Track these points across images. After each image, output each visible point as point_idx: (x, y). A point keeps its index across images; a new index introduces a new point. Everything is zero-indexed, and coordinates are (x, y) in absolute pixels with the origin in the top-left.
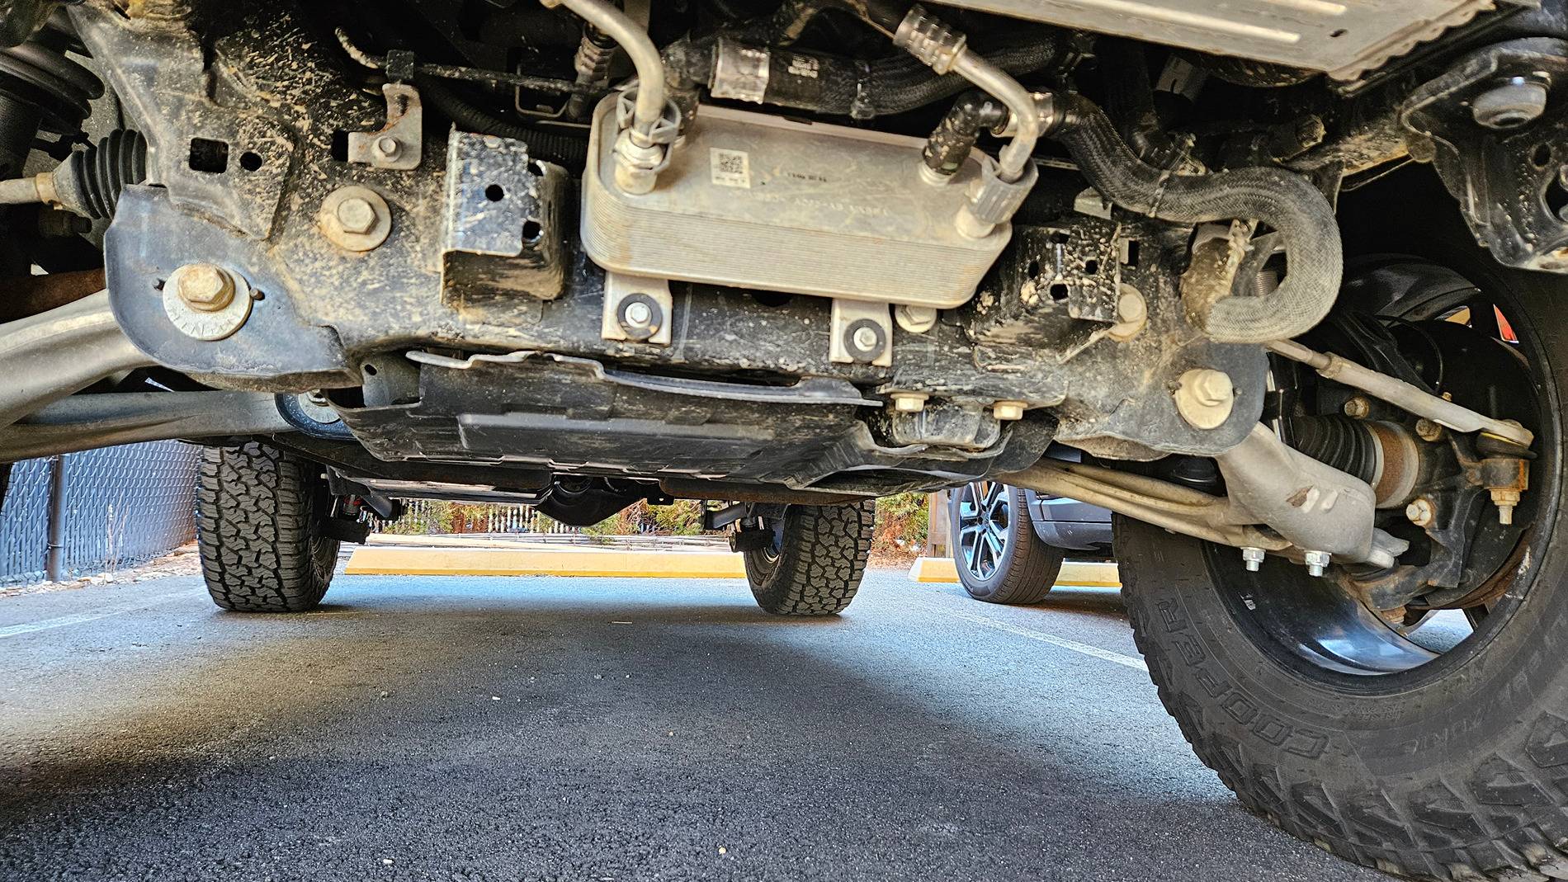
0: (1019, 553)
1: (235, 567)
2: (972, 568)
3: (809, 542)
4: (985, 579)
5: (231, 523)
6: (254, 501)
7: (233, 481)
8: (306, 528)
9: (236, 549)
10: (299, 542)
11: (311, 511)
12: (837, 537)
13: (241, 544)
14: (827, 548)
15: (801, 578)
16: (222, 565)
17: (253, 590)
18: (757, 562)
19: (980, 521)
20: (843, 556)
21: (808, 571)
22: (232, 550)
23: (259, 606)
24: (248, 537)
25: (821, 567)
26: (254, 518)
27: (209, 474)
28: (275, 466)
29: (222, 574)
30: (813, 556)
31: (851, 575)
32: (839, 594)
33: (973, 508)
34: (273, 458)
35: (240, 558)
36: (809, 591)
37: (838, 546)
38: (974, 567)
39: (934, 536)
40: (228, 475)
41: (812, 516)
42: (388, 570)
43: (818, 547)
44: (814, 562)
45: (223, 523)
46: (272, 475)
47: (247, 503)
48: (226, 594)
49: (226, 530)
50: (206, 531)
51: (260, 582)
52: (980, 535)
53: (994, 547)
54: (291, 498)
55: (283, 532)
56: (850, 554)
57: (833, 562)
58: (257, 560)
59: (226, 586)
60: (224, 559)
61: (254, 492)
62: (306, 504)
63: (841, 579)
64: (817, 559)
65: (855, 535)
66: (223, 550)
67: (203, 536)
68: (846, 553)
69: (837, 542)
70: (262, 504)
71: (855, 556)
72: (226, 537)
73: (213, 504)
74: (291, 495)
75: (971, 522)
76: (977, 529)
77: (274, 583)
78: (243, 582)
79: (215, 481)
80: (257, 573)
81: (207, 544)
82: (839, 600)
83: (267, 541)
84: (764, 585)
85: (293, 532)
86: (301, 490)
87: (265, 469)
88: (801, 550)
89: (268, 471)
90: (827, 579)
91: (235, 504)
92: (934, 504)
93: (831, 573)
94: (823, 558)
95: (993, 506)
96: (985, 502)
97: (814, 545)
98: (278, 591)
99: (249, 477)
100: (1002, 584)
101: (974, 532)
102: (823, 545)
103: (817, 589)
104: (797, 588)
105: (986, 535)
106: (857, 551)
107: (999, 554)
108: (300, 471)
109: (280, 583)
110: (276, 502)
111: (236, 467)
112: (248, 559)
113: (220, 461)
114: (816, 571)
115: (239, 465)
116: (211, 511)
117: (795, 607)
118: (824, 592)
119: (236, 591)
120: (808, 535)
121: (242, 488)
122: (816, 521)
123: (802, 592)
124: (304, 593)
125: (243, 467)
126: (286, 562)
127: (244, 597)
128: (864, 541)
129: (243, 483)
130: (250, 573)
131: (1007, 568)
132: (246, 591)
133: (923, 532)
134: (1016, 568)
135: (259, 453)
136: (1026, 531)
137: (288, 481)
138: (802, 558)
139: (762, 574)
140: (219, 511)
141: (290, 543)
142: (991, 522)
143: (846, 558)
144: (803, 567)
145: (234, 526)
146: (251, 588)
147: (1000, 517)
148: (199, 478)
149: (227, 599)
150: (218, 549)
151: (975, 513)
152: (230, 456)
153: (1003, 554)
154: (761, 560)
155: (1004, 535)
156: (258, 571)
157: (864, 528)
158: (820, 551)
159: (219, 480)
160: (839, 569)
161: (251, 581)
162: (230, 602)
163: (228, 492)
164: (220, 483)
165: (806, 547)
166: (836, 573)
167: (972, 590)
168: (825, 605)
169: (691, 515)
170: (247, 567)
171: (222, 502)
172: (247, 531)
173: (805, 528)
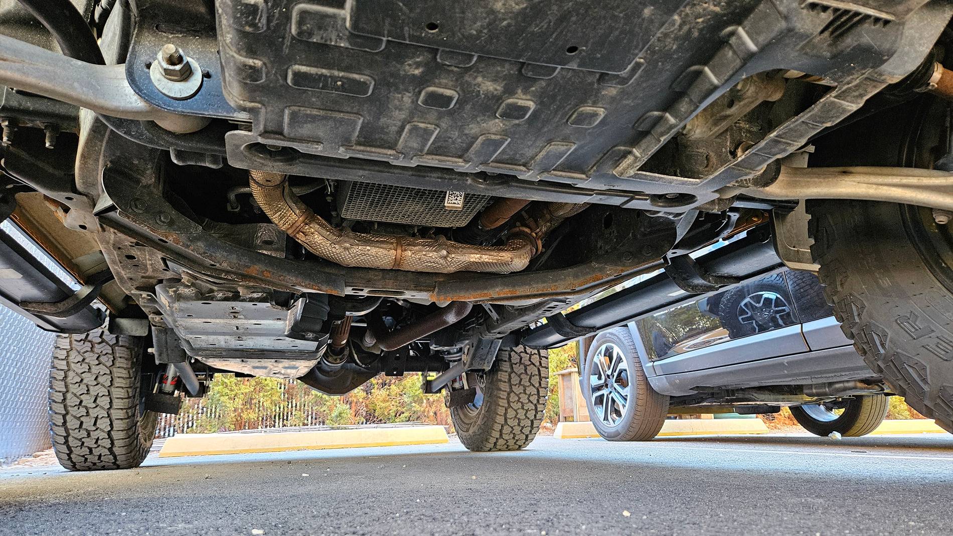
0: (640, 402)
1: (77, 430)
2: (604, 420)
3: (505, 391)
4: (615, 424)
5: (75, 395)
6: (94, 377)
7: (79, 362)
8: (134, 398)
9: (78, 416)
10: (130, 408)
11: (139, 385)
12: (525, 387)
13: (83, 411)
14: (518, 395)
15: (500, 420)
16: (67, 430)
17: (91, 450)
18: (462, 417)
19: (607, 386)
20: (530, 401)
21: (505, 414)
22: (75, 417)
23: (95, 464)
24: (89, 406)
25: (515, 410)
26: (94, 391)
27: (60, 358)
28: (112, 350)
29: (66, 438)
30: (509, 402)
31: (535, 416)
32: (526, 431)
33: (600, 378)
34: (111, 344)
35: (82, 423)
36: (506, 430)
37: (526, 394)
38: (606, 418)
39: (564, 410)
40: (74, 357)
41: (506, 372)
42: (191, 453)
43: (512, 395)
44: (510, 406)
45: (69, 395)
46: (110, 356)
47: (89, 379)
48: (69, 455)
49: (72, 401)
50: (56, 402)
51: (96, 442)
52: (607, 395)
53: (619, 401)
54: (124, 373)
55: (116, 400)
56: (534, 399)
57: (523, 406)
58: (95, 424)
59: (69, 448)
60: (69, 425)
61: (95, 370)
62: (135, 379)
63: (528, 418)
64: (511, 404)
65: (537, 385)
66: (68, 418)
67: (53, 407)
68: (531, 398)
69: (525, 390)
70: (100, 379)
71: (538, 401)
72: (71, 406)
73: (62, 380)
74: (125, 372)
75: (599, 388)
76: (605, 392)
77: (107, 443)
78: (83, 443)
79: (64, 362)
80: (94, 435)
81: (56, 413)
82: (527, 436)
83: (103, 408)
84: (471, 432)
85: (125, 400)
86: (132, 368)
87: (104, 352)
88: (500, 398)
89: (107, 354)
90: (519, 419)
91: (81, 359)
92: (562, 389)
93: (521, 415)
94: (515, 403)
95: (616, 374)
96: (609, 372)
97: (509, 394)
98: (110, 450)
99: (91, 358)
100: (630, 426)
101: (603, 395)
102: (515, 393)
103: (512, 428)
104: (497, 427)
105: (612, 394)
106: (539, 397)
107: (624, 406)
108: (131, 354)
109: (112, 444)
110: (112, 377)
111: (82, 351)
112: (88, 423)
113: (69, 347)
114: (511, 413)
115: (85, 350)
116: (60, 386)
117: (495, 444)
118: (517, 430)
119: (77, 451)
120: (504, 386)
121: (85, 367)
122: (510, 376)
123: (501, 431)
124: (131, 452)
125: (87, 351)
126: (118, 425)
127: (83, 456)
128: (544, 389)
129: (86, 363)
130: (89, 435)
131: (632, 414)
132: (85, 451)
133: (555, 410)
134: (638, 413)
135: (100, 340)
136: (643, 387)
137: (122, 360)
138: (501, 404)
139: (468, 424)
140: (66, 386)
141: (122, 409)
142: (615, 385)
143: (532, 403)
144: (501, 411)
145: (78, 398)
146: (89, 448)
147: (621, 381)
148: (53, 362)
149: (70, 459)
150: (64, 416)
151: (602, 381)
152: (78, 343)
153: (627, 405)
154: (466, 415)
155: (626, 391)
156: (96, 432)
157: (543, 379)
158: (513, 398)
159: (68, 362)
160: (527, 411)
161: (90, 443)
162: (72, 462)
163: (74, 371)
164: (68, 364)
165: (504, 395)
166: (525, 415)
167: (606, 435)
168: (517, 440)
169: (399, 409)
170: (87, 430)
171: (69, 379)
172: (88, 401)
173: (501, 381)
